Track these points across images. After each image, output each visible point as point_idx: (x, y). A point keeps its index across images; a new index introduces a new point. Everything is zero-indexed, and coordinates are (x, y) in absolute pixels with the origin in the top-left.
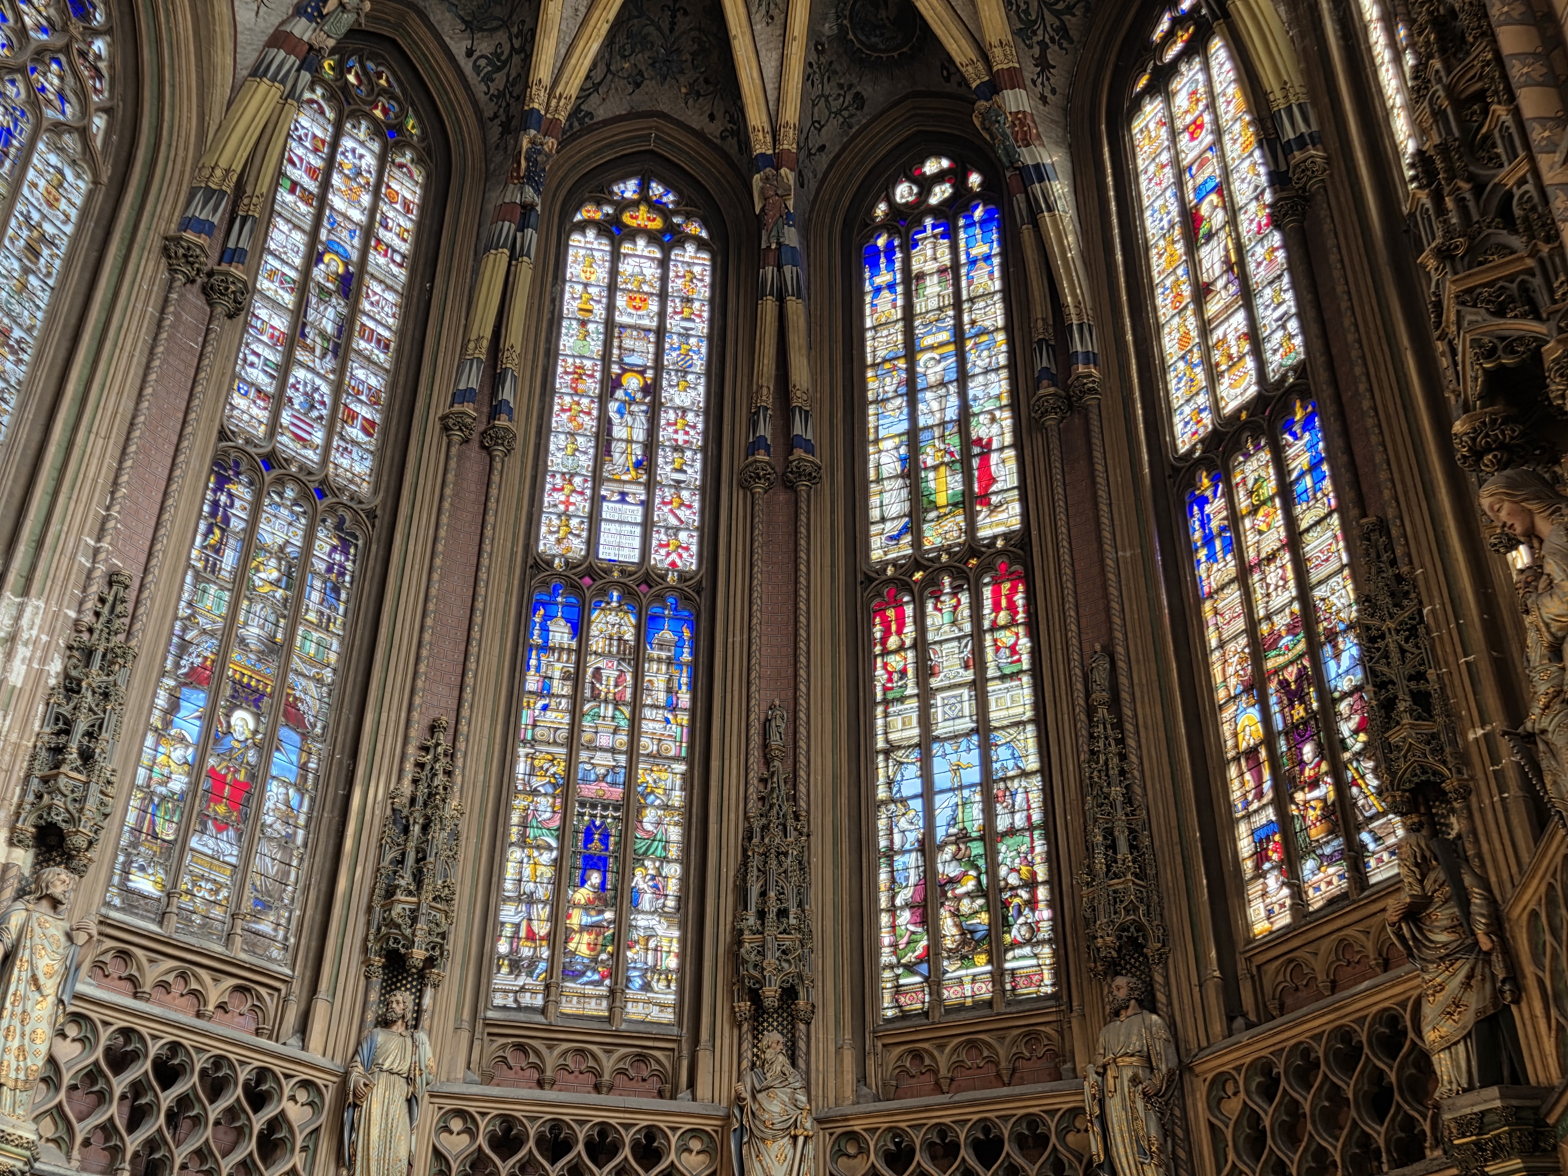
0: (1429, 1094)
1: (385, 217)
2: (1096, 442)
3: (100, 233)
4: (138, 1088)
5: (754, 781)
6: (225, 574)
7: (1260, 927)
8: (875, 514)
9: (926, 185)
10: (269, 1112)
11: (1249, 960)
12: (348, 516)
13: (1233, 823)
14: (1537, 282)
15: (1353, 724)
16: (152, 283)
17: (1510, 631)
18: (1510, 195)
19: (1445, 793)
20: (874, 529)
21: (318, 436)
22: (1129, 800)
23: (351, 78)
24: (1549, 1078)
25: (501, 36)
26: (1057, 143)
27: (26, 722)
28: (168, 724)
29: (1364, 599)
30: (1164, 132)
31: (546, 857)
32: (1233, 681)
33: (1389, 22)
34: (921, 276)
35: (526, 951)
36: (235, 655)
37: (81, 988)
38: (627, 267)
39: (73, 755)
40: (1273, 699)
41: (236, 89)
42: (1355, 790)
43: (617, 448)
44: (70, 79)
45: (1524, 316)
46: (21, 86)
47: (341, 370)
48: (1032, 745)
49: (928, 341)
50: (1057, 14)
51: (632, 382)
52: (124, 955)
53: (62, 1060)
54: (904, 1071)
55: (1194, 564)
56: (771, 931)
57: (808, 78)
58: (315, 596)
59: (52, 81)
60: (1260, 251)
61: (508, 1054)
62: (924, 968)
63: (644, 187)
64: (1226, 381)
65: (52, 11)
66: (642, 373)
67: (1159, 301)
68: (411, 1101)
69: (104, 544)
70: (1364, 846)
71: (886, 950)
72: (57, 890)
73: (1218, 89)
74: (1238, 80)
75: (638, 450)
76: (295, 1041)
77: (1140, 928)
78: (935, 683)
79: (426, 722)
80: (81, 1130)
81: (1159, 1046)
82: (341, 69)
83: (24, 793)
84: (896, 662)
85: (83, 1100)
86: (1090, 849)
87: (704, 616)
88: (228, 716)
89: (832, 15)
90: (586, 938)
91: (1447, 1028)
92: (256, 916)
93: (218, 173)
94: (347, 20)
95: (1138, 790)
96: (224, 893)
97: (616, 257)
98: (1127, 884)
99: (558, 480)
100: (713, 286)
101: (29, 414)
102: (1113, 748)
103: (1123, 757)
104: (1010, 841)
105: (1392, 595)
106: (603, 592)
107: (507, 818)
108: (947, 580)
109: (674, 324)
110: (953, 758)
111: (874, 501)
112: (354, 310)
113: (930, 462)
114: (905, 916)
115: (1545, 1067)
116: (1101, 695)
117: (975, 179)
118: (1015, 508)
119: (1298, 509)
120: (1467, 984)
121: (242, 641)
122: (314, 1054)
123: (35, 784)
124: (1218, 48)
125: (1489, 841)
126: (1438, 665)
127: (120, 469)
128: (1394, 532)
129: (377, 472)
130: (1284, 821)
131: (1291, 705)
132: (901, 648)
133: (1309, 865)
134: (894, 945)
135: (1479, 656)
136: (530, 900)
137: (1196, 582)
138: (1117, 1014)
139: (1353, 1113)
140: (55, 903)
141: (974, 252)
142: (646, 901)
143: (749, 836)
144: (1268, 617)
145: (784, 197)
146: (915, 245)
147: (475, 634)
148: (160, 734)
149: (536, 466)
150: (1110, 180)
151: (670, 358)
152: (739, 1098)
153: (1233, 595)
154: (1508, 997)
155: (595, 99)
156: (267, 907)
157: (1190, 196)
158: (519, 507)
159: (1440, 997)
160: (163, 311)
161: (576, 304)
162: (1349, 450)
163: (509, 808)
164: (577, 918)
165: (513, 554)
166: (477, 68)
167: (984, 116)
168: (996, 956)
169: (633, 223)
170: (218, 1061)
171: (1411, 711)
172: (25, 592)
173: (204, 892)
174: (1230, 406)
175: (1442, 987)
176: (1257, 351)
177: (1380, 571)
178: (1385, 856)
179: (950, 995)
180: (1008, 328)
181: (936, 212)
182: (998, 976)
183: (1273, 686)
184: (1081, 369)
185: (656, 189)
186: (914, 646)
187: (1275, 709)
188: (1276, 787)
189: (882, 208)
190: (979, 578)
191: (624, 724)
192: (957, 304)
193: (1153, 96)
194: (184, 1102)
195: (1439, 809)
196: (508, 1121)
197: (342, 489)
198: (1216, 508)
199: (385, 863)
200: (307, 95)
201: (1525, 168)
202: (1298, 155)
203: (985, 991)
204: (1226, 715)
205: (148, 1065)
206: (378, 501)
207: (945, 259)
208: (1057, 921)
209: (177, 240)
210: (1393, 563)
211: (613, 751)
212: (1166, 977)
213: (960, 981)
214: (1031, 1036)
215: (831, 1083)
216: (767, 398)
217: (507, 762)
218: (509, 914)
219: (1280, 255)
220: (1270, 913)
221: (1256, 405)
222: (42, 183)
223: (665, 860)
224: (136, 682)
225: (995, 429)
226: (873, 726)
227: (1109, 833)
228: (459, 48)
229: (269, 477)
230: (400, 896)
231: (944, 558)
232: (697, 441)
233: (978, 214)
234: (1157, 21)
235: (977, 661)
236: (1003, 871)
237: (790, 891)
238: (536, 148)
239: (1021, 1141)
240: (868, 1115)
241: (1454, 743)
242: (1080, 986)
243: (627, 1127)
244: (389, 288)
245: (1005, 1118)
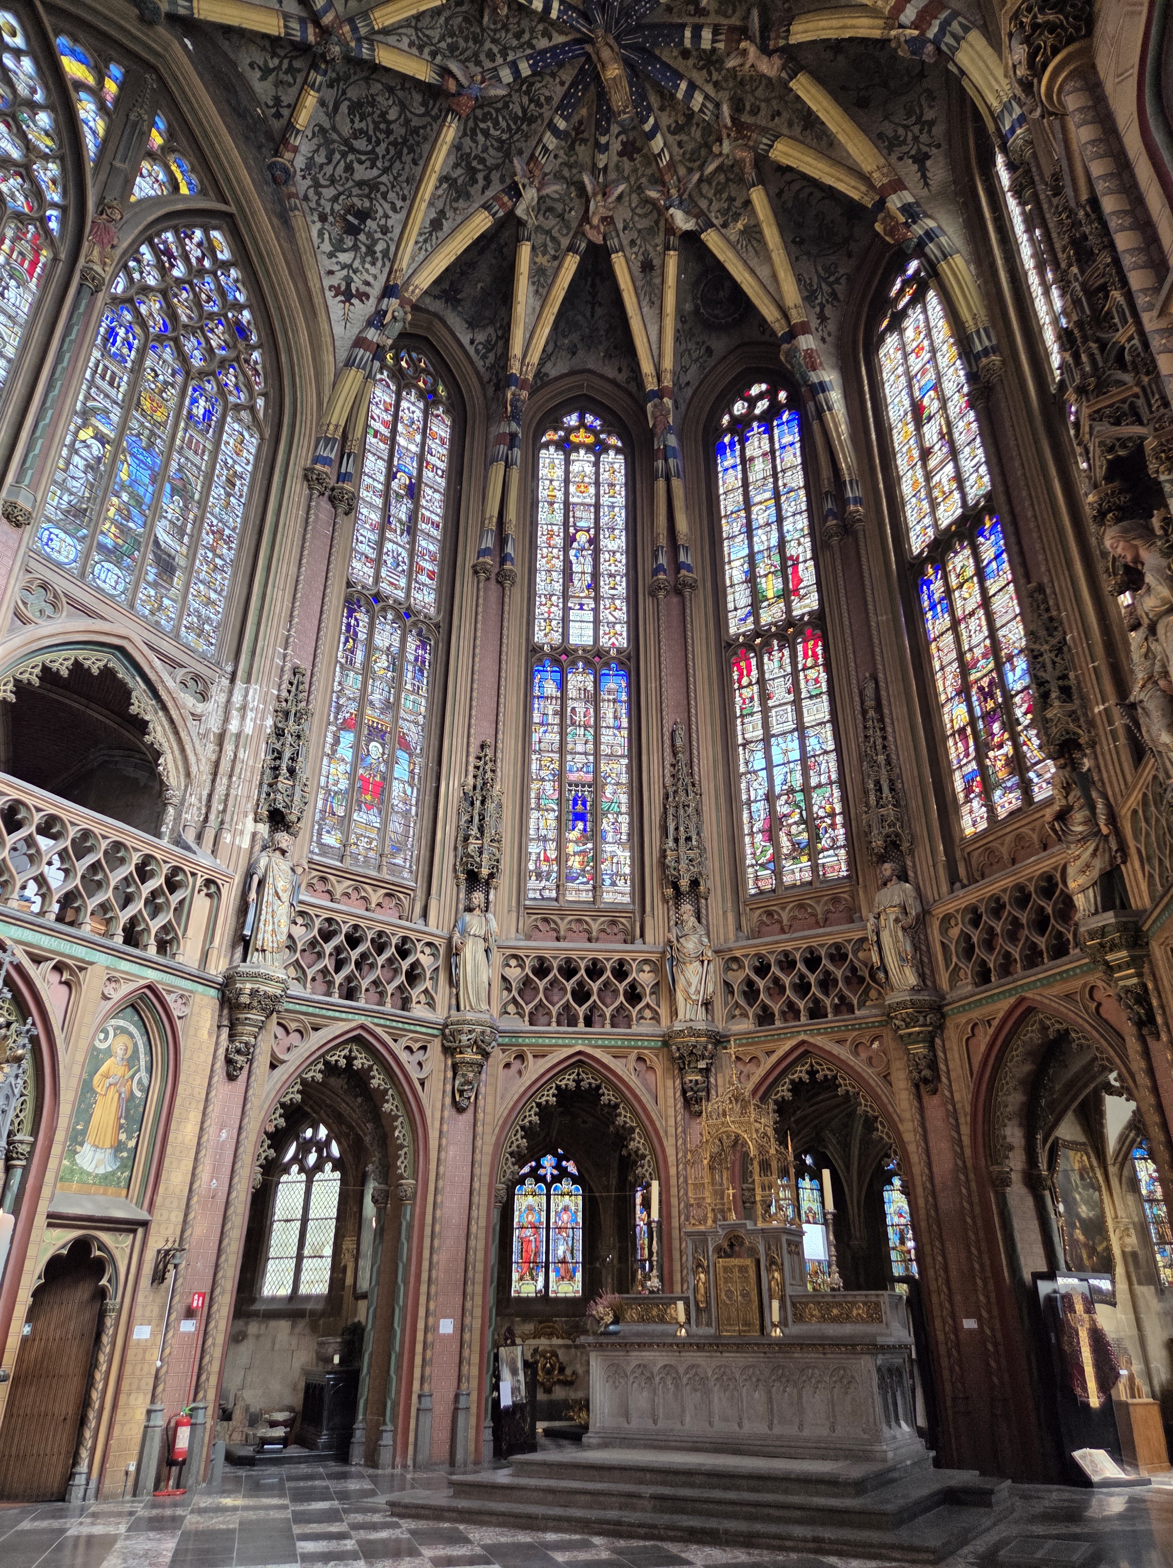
0: (1070, 919)
1: (430, 448)
2: (863, 552)
3: (268, 469)
4: (338, 950)
5: (668, 766)
6: (358, 665)
7: (969, 831)
8: (731, 606)
9: (752, 402)
10: (410, 960)
11: (963, 850)
12: (424, 628)
13: (952, 772)
14: (1141, 402)
15: (1023, 709)
16: (300, 498)
17: (1120, 645)
18: (1123, 348)
19: (1080, 745)
20: (730, 615)
21: (403, 582)
22: (888, 762)
23: (403, 364)
24: (1143, 904)
25: (490, 330)
26: (833, 368)
27: (257, 754)
28: (334, 752)
29: (1030, 634)
30: (899, 355)
31: (552, 815)
32: (949, 690)
33: (1040, 269)
34: (752, 459)
35: (545, 868)
36: (369, 711)
37: (302, 897)
38: (575, 468)
39: (284, 770)
40: (974, 698)
41: (337, 375)
42: (1025, 748)
43: (575, 578)
44: (241, 378)
45: (1133, 423)
46: (213, 383)
47: (413, 542)
48: (830, 735)
49: (757, 499)
50: (830, 285)
51: (582, 537)
52: (323, 879)
53: (296, 937)
54: (763, 923)
55: (924, 621)
56: (682, 848)
57: (677, 340)
58: (410, 675)
59: (231, 380)
60: (961, 424)
61: (539, 924)
62: (771, 866)
63: (581, 418)
64: (942, 508)
65: (227, 336)
66: (588, 531)
67: (899, 462)
68: (487, 951)
69: (289, 651)
70: (1031, 780)
71: (749, 857)
72: (283, 845)
73: (932, 324)
74: (946, 316)
75: (588, 578)
76: (421, 921)
77: (897, 835)
78: (770, 703)
79: (479, 743)
80: (310, 973)
81: (910, 901)
82: (397, 359)
83: (260, 793)
84: (747, 693)
85: (309, 957)
86: (866, 792)
87: (633, 674)
88: (367, 745)
89: (690, 298)
90: (577, 858)
91: (1082, 880)
92: (393, 856)
93: (332, 427)
94: (398, 327)
95: (894, 757)
96: (374, 843)
97: (568, 462)
98: (889, 811)
99: (543, 599)
100: (626, 475)
101: (240, 579)
102: (878, 733)
103: (884, 738)
104: (818, 791)
105: (1047, 629)
106: (574, 663)
107: (529, 795)
108: (775, 642)
109: (605, 500)
110: (784, 746)
111: (730, 598)
112: (417, 506)
113: (762, 573)
114: (759, 837)
115: (1141, 898)
116: (870, 703)
117: (782, 396)
118: (815, 596)
119: (988, 583)
120: (1094, 854)
121: (371, 702)
122: (432, 928)
123: (265, 788)
124: (932, 296)
125: (1108, 771)
126: (1075, 670)
127: (293, 607)
128: (1048, 591)
129: (438, 600)
130: (983, 769)
131: (986, 701)
132: (750, 684)
133: (998, 793)
134: (754, 854)
135: (1101, 662)
136: (545, 839)
137: (926, 632)
138: (885, 884)
139: (1026, 932)
140: (283, 852)
141: (784, 441)
142: (610, 837)
143: (666, 797)
144: (971, 650)
145: (666, 416)
146: (748, 439)
147: (502, 691)
148: (331, 757)
149: (529, 592)
150: (866, 388)
151: (603, 521)
152: (669, 941)
153: (949, 637)
154: (1119, 861)
155: (549, 365)
156: (399, 850)
157: (917, 394)
158: (521, 617)
159: (1078, 863)
160: (308, 513)
161: (546, 492)
162: (1019, 543)
163: (529, 789)
164: (571, 848)
165: (520, 644)
166: (477, 351)
167: (787, 354)
168: (813, 856)
169: (577, 440)
170: (380, 934)
171: (1058, 698)
172: (248, 681)
173: (363, 843)
174: (944, 524)
175: (1079, 857)
176: (961, 488)
177: (1040, 615)
178: (1044, 785)
179: (788, 880)
180: (807, 487)
181: (760, 418)
182: (814, 868)
183: (974, 691)
184: (852, 508)
185: (589, 418)
186: (758, 682)
187: (976, 703)
188: (977, 749)
189: (726, 419)
190: (795, 638)
191: (591, 738)
192: (775, 475)
193: (892, 333)
194: (364, 956)
195: (1076, 755)
196: (541, 960)
197: (419, 612)
198: (937, 587)
199: (462, 823)
200: (379, 376)
201: (1132, 330)
202: (984, 361)
203: (807, 876)
204: (946, 709)
205: (343, 937)
206: (440, 617)
207: (766, 447)
208: (849, 835)
209: (312, 470)
210: (1048, 610)
211: (585, 754)
212: (914, 862)
213: (793, 872)
214: (835, 900)
215: (721, 931)
216: (663, 540)
217: (525, 763)
218: (534, 848)
219: (974, 426)
220: (974, 824)
221: (961, 521)
222: (232, 442)
223: (620, 813)
224: (315, 728)
225: (801, 549)
226: (735, 730)
227: (877, 783)
228: (465, 339)
229: (377, 607)
230: (471, 840)
231: (773, 629)
232: (622, 569)
233: (785, 417)
234: (893, 284)
235: (796, 689)
236: (815, 808)
237: (692, 827)
238: (516, 398)
239: (832, 958)
240: (743, 947)
241: (1085, 715)
242: (863, 870)
243: (608, 960)
244: (436, 491)
245: (822, 946)
